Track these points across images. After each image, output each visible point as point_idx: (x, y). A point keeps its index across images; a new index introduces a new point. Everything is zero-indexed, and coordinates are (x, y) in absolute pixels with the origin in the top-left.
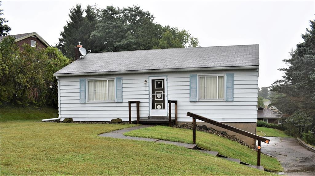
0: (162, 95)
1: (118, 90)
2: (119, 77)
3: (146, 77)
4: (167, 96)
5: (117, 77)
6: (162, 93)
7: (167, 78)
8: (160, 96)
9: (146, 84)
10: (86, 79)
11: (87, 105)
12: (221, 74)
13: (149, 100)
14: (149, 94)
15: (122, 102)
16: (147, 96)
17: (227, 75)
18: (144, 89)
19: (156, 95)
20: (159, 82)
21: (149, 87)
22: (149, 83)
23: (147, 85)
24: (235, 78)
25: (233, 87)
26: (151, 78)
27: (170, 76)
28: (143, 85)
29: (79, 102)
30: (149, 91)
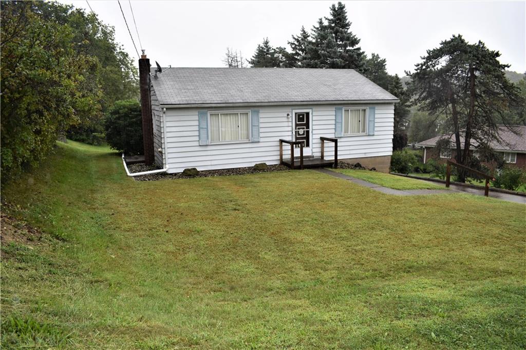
0: (304, 131)
1: (255, 126)
2: (256, 109)
3: (288, 110)
4: (312, 132)
5: (252, 109)
6: (304, 128)
7: (312, 111)
8: (303, 133)
9: (288, 118)
10: (209, 112)
11: (209, 148)
12: (364, 108)
13: (292, 138)
14: (292, 131)
15: (259, 142)
16: (290, 133)
17: (370, 108)
18: (286, 124)
19: (298, 131)
20: (301, 115)
21: (292, 122)
22: (292, 117)
23: (290, 120)
24: (376, 112)
25: (374, 121)
26: (294, 111)
27: (315, 109)
28: (285, 119)
29: (197, 143)
30: (292, 126)
